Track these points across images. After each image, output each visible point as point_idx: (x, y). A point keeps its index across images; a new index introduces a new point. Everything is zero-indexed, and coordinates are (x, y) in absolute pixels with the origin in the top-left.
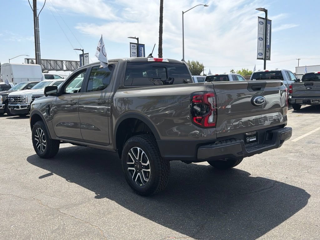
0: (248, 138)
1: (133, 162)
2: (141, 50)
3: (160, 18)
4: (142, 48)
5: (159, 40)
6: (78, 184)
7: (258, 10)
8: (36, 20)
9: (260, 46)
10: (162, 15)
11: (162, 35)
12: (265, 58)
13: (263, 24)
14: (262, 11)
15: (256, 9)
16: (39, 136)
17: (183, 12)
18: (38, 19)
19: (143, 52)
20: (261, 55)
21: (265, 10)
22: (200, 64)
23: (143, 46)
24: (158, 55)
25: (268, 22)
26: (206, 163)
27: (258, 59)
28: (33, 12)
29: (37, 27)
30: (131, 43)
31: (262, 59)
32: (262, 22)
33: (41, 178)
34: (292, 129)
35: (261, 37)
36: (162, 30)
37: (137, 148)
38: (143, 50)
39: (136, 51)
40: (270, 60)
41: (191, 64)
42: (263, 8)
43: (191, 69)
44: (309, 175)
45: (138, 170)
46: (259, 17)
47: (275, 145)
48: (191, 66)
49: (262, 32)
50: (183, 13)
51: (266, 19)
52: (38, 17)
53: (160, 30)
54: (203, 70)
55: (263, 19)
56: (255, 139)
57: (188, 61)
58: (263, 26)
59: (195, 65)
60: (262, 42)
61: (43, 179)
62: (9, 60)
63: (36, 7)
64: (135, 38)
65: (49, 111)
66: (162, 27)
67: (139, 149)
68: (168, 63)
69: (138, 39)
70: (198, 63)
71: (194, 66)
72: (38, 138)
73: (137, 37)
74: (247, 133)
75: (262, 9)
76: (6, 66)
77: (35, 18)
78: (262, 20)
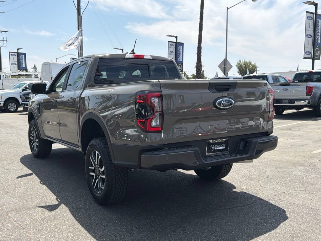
0: (213, 146)
1: (93, 167)
2: (179, 49)
3: (200, 15)
4: (181, 47)
5: (198, 38)
6: (47, 187)
7: (306, 3)
8: (79, 19)
9: (308, 44)
10: (203, 11)
11: (202, 33)
12: (313, 57)
13: (312, 19)
14: (311, 4)
15: (304, 3)
16: (34, 135)
17: (227, 7)
18: (82, 18)
19: (181, 51)
20: (309, 54)
21: (314, 4)
22: (252, 64)
23: (182, 44)
24: (197, 54)
25: (318, 16)
26: (193, 173)
27: (305, 58)
28: (77, 11)
29: (80, 26)
30: (169, 42)
31: (310, 58)
32: (311, 17)
33: (18, 178)
34: (277, 138)
35: (310, 34)
36: (202, 28)
37: (96, 152)
38: (181, 49)
39: (174, 50)
40: (320, 60)
41: (242, 64)
42: (312, 1)
43: (243, 69)
44: (304, 193)
45: (97, 176)
46: (307, 12)
47: (247, 155)
48: (242, 66)
49: (311, 28)
50: (228, 9)
51: (316, 13)
52: (82, 16)
53: (200, 27)
54: (257, 70)
55: (313, 13)
56: (224, 148)
57: (239, 61)
58: (312, 22)
59: (247, 65)
60: (311, 40)
61: (19, 179)
62: (57, 59)
63: (80, 5)
64: (174, 36)
65: (39, 109)
66: (202, 24)
67: (97, 152)
68: (151, 59)
69: (176, 37)
70: (250, 63)
71: (245, 66)
72: (33, 137)
73: (175, 36)
74: (210, 139)
75: (311, 3)
76: (46, 64)
77: (79, 17)
78: (312, 15)
